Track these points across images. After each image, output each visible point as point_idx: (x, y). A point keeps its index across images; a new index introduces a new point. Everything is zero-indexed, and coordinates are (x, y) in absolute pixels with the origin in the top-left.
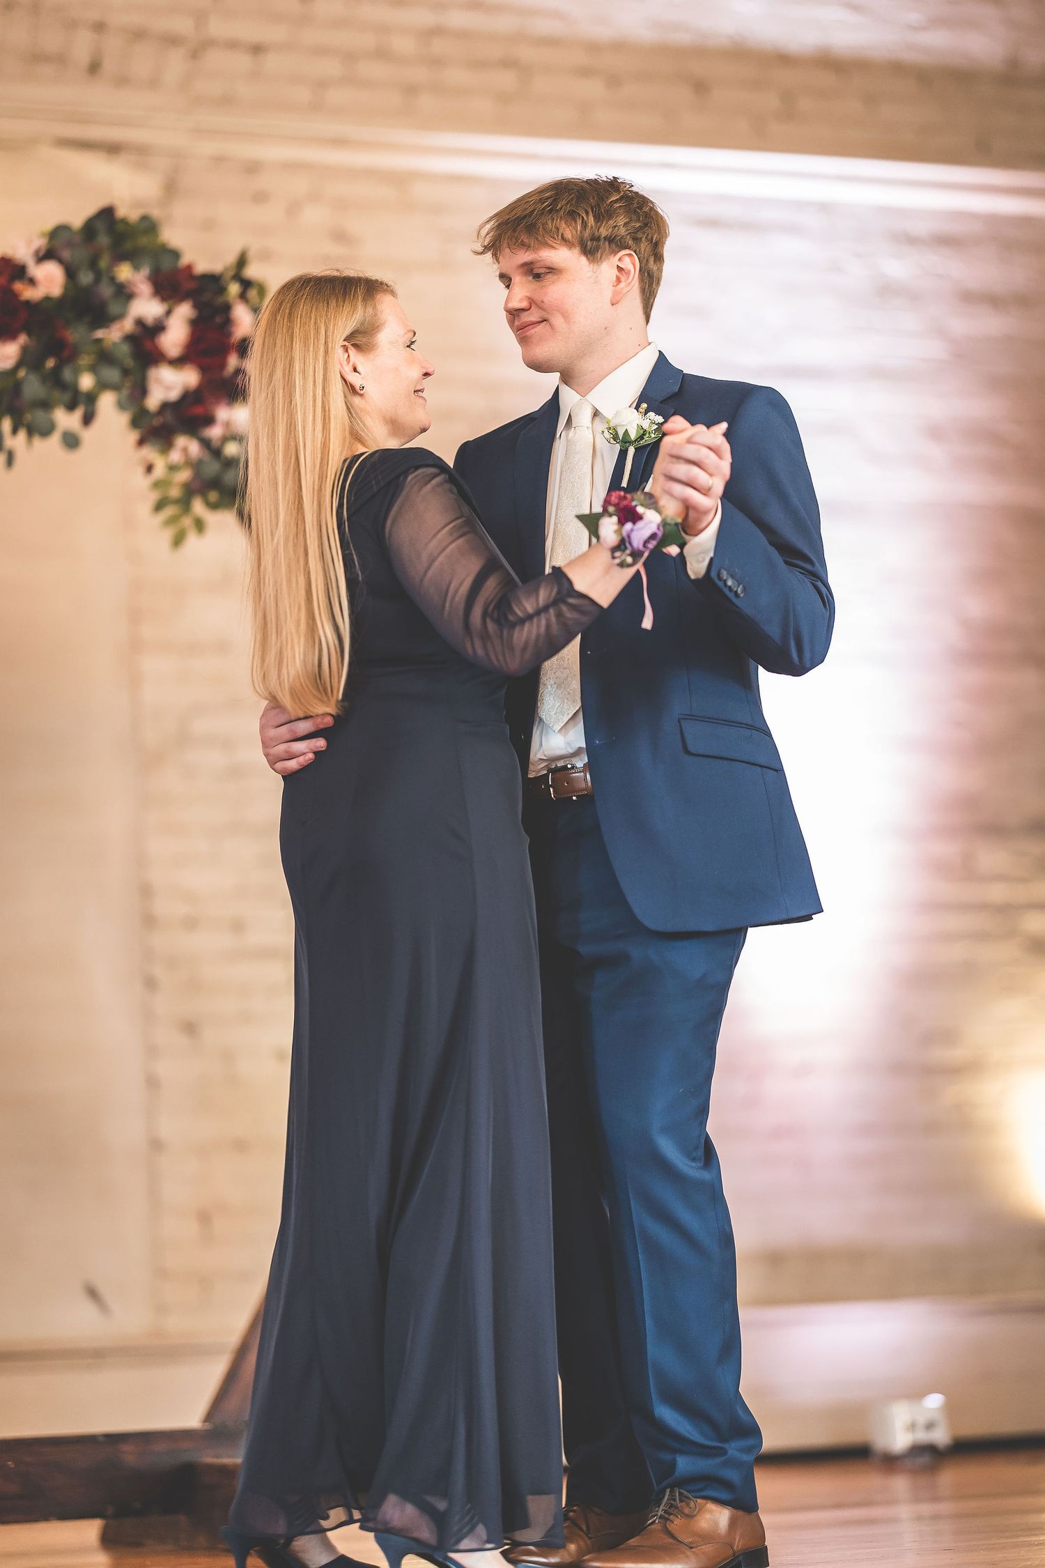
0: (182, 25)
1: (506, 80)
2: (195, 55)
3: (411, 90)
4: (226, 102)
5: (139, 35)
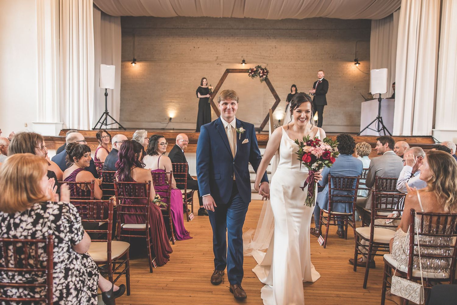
0: (269, 56)
1: (287, 57)
2: (269, 57)
3: (281, 58)
4: (271, 60)
5: (266, 56)
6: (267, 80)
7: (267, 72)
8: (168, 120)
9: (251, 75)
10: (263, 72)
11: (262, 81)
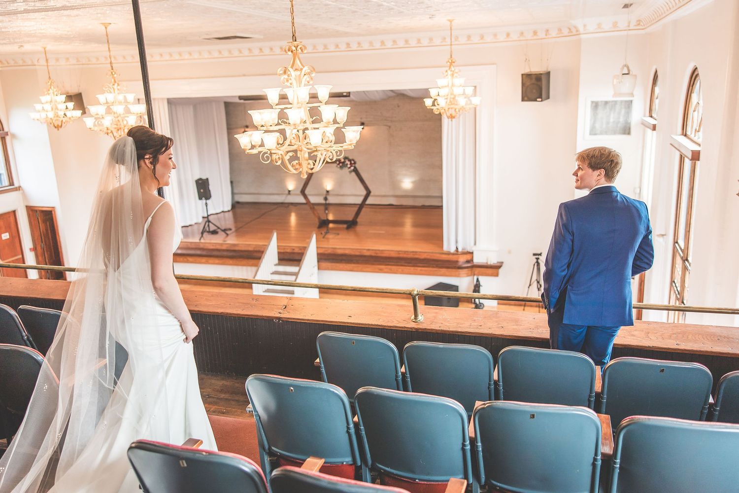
6: (356, 171)
7: (355, 163)
8: (287, 192)
9: (339, 166)
10: (351, 164)
11: (350, 172)
